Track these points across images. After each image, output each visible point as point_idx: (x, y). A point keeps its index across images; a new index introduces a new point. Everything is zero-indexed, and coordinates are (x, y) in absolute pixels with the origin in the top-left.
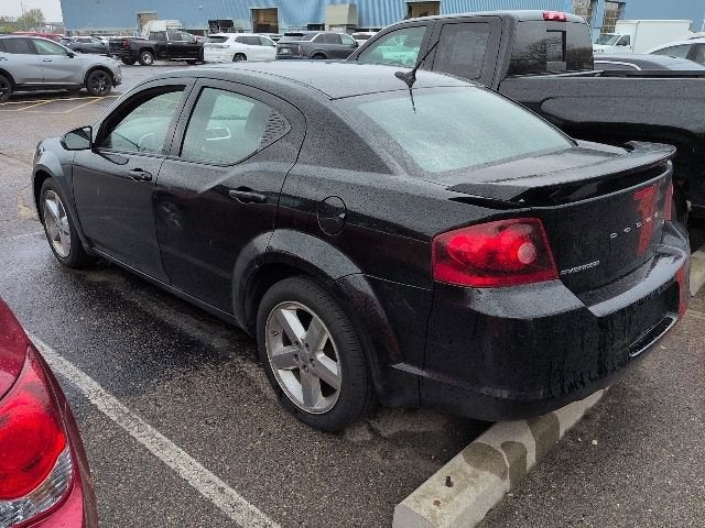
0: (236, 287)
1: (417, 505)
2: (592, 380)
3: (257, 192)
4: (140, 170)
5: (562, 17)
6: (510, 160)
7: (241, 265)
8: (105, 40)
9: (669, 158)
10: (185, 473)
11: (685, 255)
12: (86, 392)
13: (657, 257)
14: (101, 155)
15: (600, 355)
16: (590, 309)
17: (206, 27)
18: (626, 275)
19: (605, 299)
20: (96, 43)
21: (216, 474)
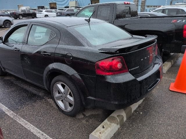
0: (44, 79)
1: (95, 134)
2: (138, 98)
3: (48, 53)
4: (16, 48)
5: (129, 3)
6: (115, 41)
7: (45, 73)
8: (9, 13)
9: (156, 39)
10: (32, 131)
11: (161, 63)
12: (4, 110)
13: (154, 65)
14: (6, 44)
15: (140, 91)
16: (137, 79)
17: (37, 8)
18: (146, 70)
19: (141, 76)
20: (6, 13)
21: (41, 130)
